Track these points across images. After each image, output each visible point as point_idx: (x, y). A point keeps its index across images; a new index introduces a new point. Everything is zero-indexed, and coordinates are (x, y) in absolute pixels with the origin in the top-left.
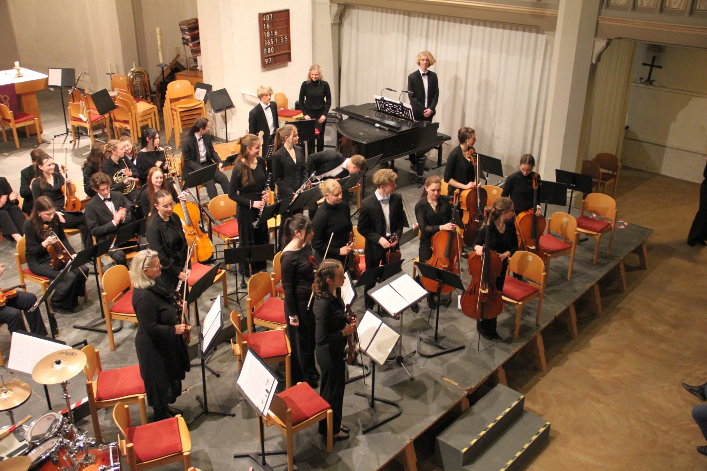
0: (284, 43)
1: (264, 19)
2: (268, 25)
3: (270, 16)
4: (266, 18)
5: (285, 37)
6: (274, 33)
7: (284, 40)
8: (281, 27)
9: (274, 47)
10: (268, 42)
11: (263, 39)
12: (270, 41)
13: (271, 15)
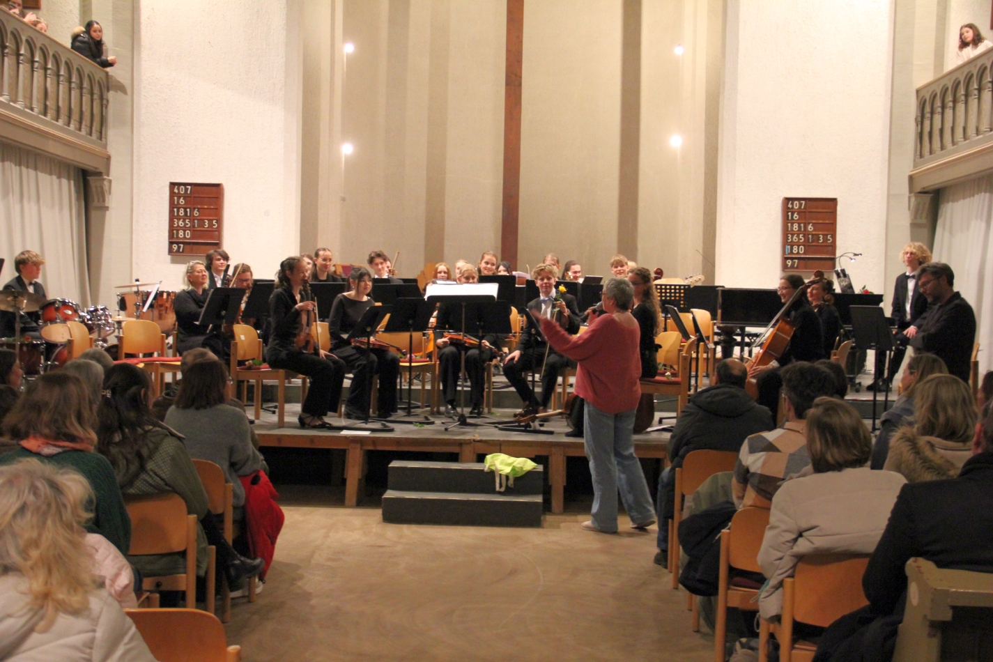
0: (823, 244)
1: (790, 206)
2: (795, 215)
3: (801, 204)
4: (792, 204)
5: (827, 235)
6: (805, 228)
7: (825, 240)
8: (821, 221)
9: (804, 246)
10: (795, 237)
11: (786, 232)
12: (798, 236)
13: (803, 202)
